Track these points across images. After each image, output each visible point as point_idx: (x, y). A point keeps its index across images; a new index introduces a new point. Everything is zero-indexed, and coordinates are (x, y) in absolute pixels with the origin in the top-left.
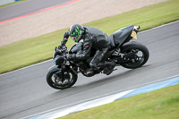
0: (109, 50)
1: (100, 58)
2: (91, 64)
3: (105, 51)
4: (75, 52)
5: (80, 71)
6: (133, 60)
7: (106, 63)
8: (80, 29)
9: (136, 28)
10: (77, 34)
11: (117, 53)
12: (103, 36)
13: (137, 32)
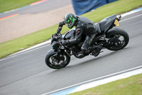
0: (97, 36)
1: (90, 43)
2: (82, 48)
3: (93, 36)
4: (69, 38)
5: (73, 54)
6: (116, 44)
7: (94, 46)
8: (73, 17)
9: (118, 17)
10: (70, 22)
11: (103, 38)
12: (92, 24)
13: (119, 20)
